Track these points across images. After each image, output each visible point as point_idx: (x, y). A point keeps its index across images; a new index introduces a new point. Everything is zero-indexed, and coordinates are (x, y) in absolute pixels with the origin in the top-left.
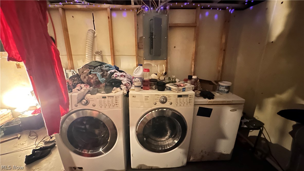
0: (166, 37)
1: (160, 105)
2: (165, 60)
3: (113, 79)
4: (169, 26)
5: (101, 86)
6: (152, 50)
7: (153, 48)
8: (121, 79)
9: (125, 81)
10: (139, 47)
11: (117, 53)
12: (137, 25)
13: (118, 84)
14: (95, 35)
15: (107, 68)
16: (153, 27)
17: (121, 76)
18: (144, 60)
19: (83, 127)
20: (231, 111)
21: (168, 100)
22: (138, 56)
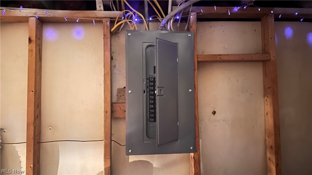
0: (190, 90)
2: (192, 154)
4: (198, 62)
6: (151, 124)
7: (155, 118)
10: (114, 114)
12: (112, 58)
16: (156, 64)
18: (129, 154)
22: (111, 140)
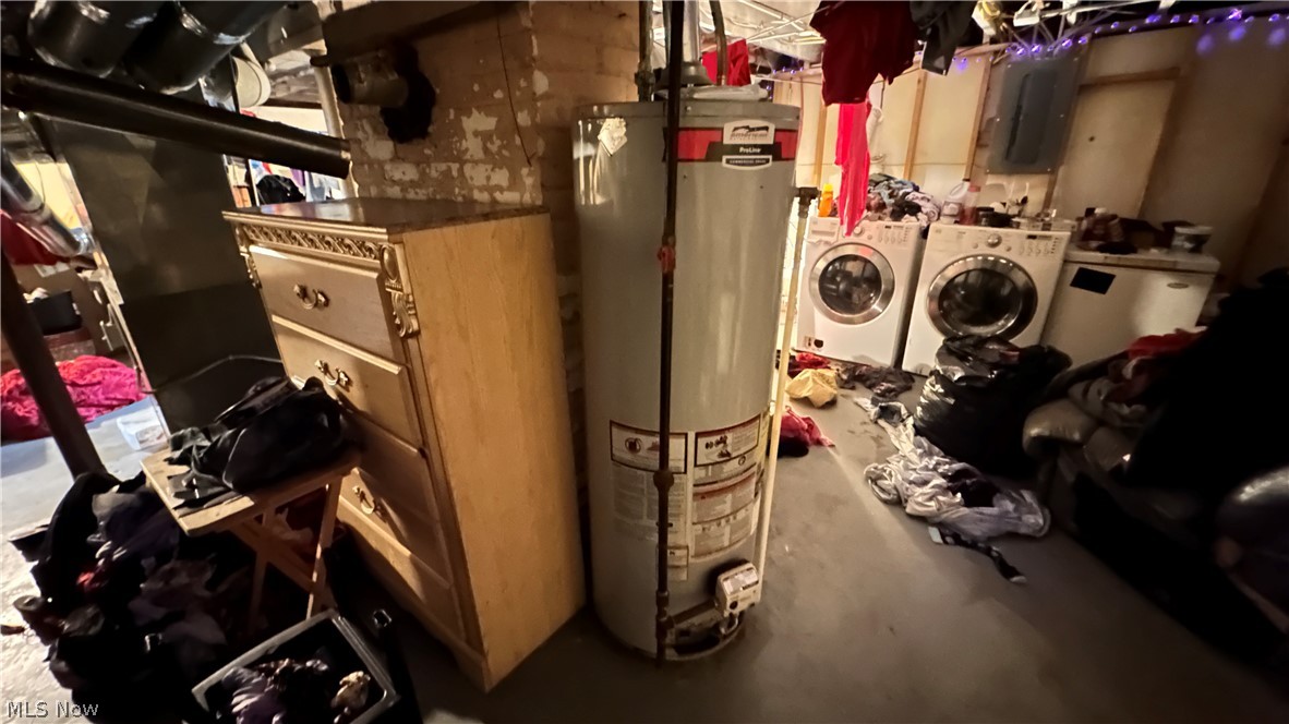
1: (984, 250)
2: (1049, 176)
3: (907, 202)
4: (1080, 87)
5: (885, 211)
8: (921, 203)
9: (927, 207)
10: (979, 142)
11: (919, 160)
12: (988, 90)
13: (914, 209)
14: (880, 120)
15: (899, 185)
17: (923, 198)
18: (987, 174)
19: (834, 287)
20: (1169, 285)
21: (1003, 242)
22: (973, 164)
